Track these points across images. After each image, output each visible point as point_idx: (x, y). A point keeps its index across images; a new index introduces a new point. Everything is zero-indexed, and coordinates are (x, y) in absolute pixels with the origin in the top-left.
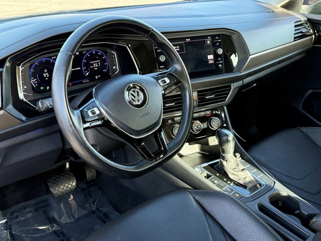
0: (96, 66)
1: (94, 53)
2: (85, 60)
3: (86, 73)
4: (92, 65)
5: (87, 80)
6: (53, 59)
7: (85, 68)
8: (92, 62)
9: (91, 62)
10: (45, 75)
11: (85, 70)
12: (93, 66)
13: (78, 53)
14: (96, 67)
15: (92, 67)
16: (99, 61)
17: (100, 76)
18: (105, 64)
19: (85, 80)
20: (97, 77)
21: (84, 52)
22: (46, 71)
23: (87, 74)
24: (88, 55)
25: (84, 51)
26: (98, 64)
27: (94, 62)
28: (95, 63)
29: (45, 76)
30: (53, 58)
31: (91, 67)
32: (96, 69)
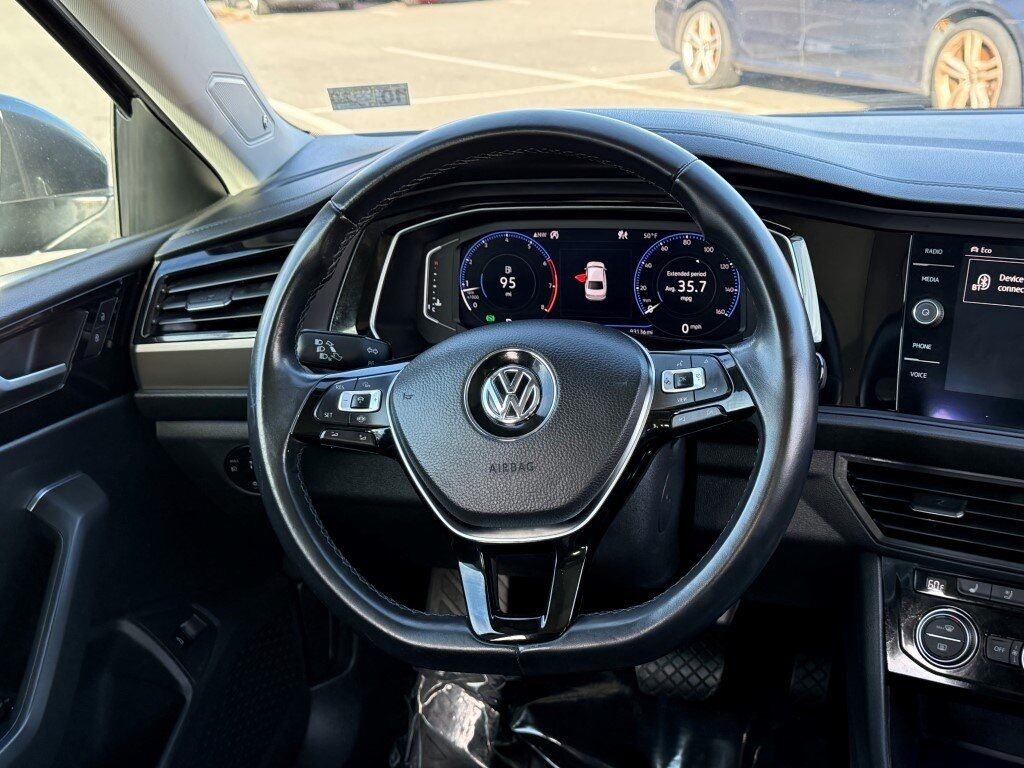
0: (687, 288)
1: (685, 242)
2: (647, 262)
3: (646, 306)
4: (674, 282)
5: (647, 330)
6: (535, 239)
7: (644, 288)
8: (676, 274)
9: (669, 273)
10: (504, 281)
11: (643, 294)
12: (677, 287)
13: (626, 234)
14: (685, 294)
15: (673, 290)
16: (704, 274)
17: (699, 327)
18: (728, 290)
19: (640, 329)
20: (685, 328)
21: (647, 236)
22: (509, 269)
23: (651, 309)
24: (664, 249)
25: (647, 231)
26: (697, 285)
27: (683, 274)
28: (686, 279)
29: (505, 284)
30: (535, 235)
31: (667, 288)
32: (690, 299)
